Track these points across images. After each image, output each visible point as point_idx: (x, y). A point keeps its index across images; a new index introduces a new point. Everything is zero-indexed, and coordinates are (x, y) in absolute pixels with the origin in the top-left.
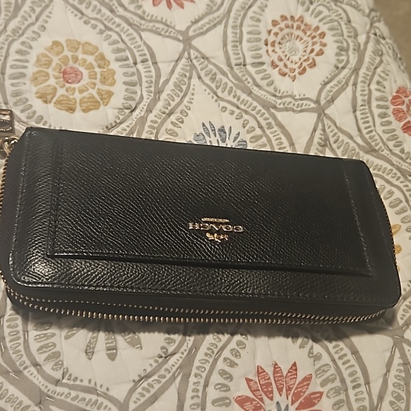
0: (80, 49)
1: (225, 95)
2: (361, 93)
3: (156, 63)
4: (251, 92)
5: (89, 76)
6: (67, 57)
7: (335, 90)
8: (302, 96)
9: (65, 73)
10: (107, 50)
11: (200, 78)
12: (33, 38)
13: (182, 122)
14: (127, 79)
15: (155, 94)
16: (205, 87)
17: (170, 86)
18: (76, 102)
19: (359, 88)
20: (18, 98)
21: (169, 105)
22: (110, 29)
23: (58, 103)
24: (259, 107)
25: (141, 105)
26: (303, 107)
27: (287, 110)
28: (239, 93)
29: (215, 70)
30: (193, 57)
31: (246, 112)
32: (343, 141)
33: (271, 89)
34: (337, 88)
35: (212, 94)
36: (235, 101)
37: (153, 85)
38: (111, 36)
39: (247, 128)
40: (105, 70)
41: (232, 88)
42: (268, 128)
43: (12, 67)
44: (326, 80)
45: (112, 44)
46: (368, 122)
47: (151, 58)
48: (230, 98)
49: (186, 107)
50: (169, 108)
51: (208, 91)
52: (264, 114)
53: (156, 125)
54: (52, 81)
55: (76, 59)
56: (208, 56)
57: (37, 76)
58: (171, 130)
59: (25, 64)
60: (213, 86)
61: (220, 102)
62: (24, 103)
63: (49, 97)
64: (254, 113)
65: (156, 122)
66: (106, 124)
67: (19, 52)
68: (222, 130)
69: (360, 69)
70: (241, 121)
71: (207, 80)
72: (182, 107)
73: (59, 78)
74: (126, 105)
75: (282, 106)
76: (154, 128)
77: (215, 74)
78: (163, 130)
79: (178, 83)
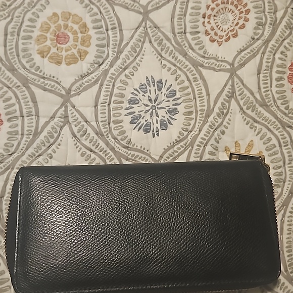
0: (71, 19)
1: (166, 56)
2: (266, 60)
3: (122, 30)
4: (186, 54)
5: (73, 39)
6: (60, 25)
7: (247, 57)
8: (223, 59)
9: (58, 36)
10: (88, 20)
11: (150, 42)
12: (41, 10)
13: (133, 75)
14: (99, 43)
15: (118, 53)
16: (153, 50)
17: (129, 48)
18: (62, 58)
19: (266, 57)
20: (25, 53)
21: (126, 62)
22: (93, 4)
23: (51, 58)
24: (190, 66)
25: (107, 61)
26: (222, 67)
27: (209, 68)
28: (177, 54)
29: (162, 37)
30: (148, 26)
31: (180, 69)
32: (246, 95)
33: (201, 52)
34: (249, 55)
35: (157, 55)
36: (173, 60)
37: (117, 47)
38: (93, 9)
39: (178, 81)
40: (85, 35)
41: (172, 51)
42: (194, 82)
43: (24, 31)
44: (242, 49)
45: (92, 16)
46: (267, 83)
47: (119, 26)
48: (170, 58)
49: (137, 64)
50: (125, 65)
51: (155, 52)
52: (193, 71)
53: (114, 77)
54: (48, 43)
55: (66, 27)
56: (159, 26)
57: (39, 38)
58: (124, 80)
59: (33, 29)
60: (159, 49)
61: (163, 61)
62: (29, 57)
63: (45, 54)
64: (185, 70)
65: (114, 74)
66: (81, 73)
67: (31, 20)
68: (160, 82)
69: (270, 41)
70: (175, 76)
71: (156, 45)
72: (134, 64)
73: (54, 40)
74: (96, 61)
75: (207, 65)
76: (112, 78)
77: (162, 40)
78: (118, 80)
79: (134, 46)
